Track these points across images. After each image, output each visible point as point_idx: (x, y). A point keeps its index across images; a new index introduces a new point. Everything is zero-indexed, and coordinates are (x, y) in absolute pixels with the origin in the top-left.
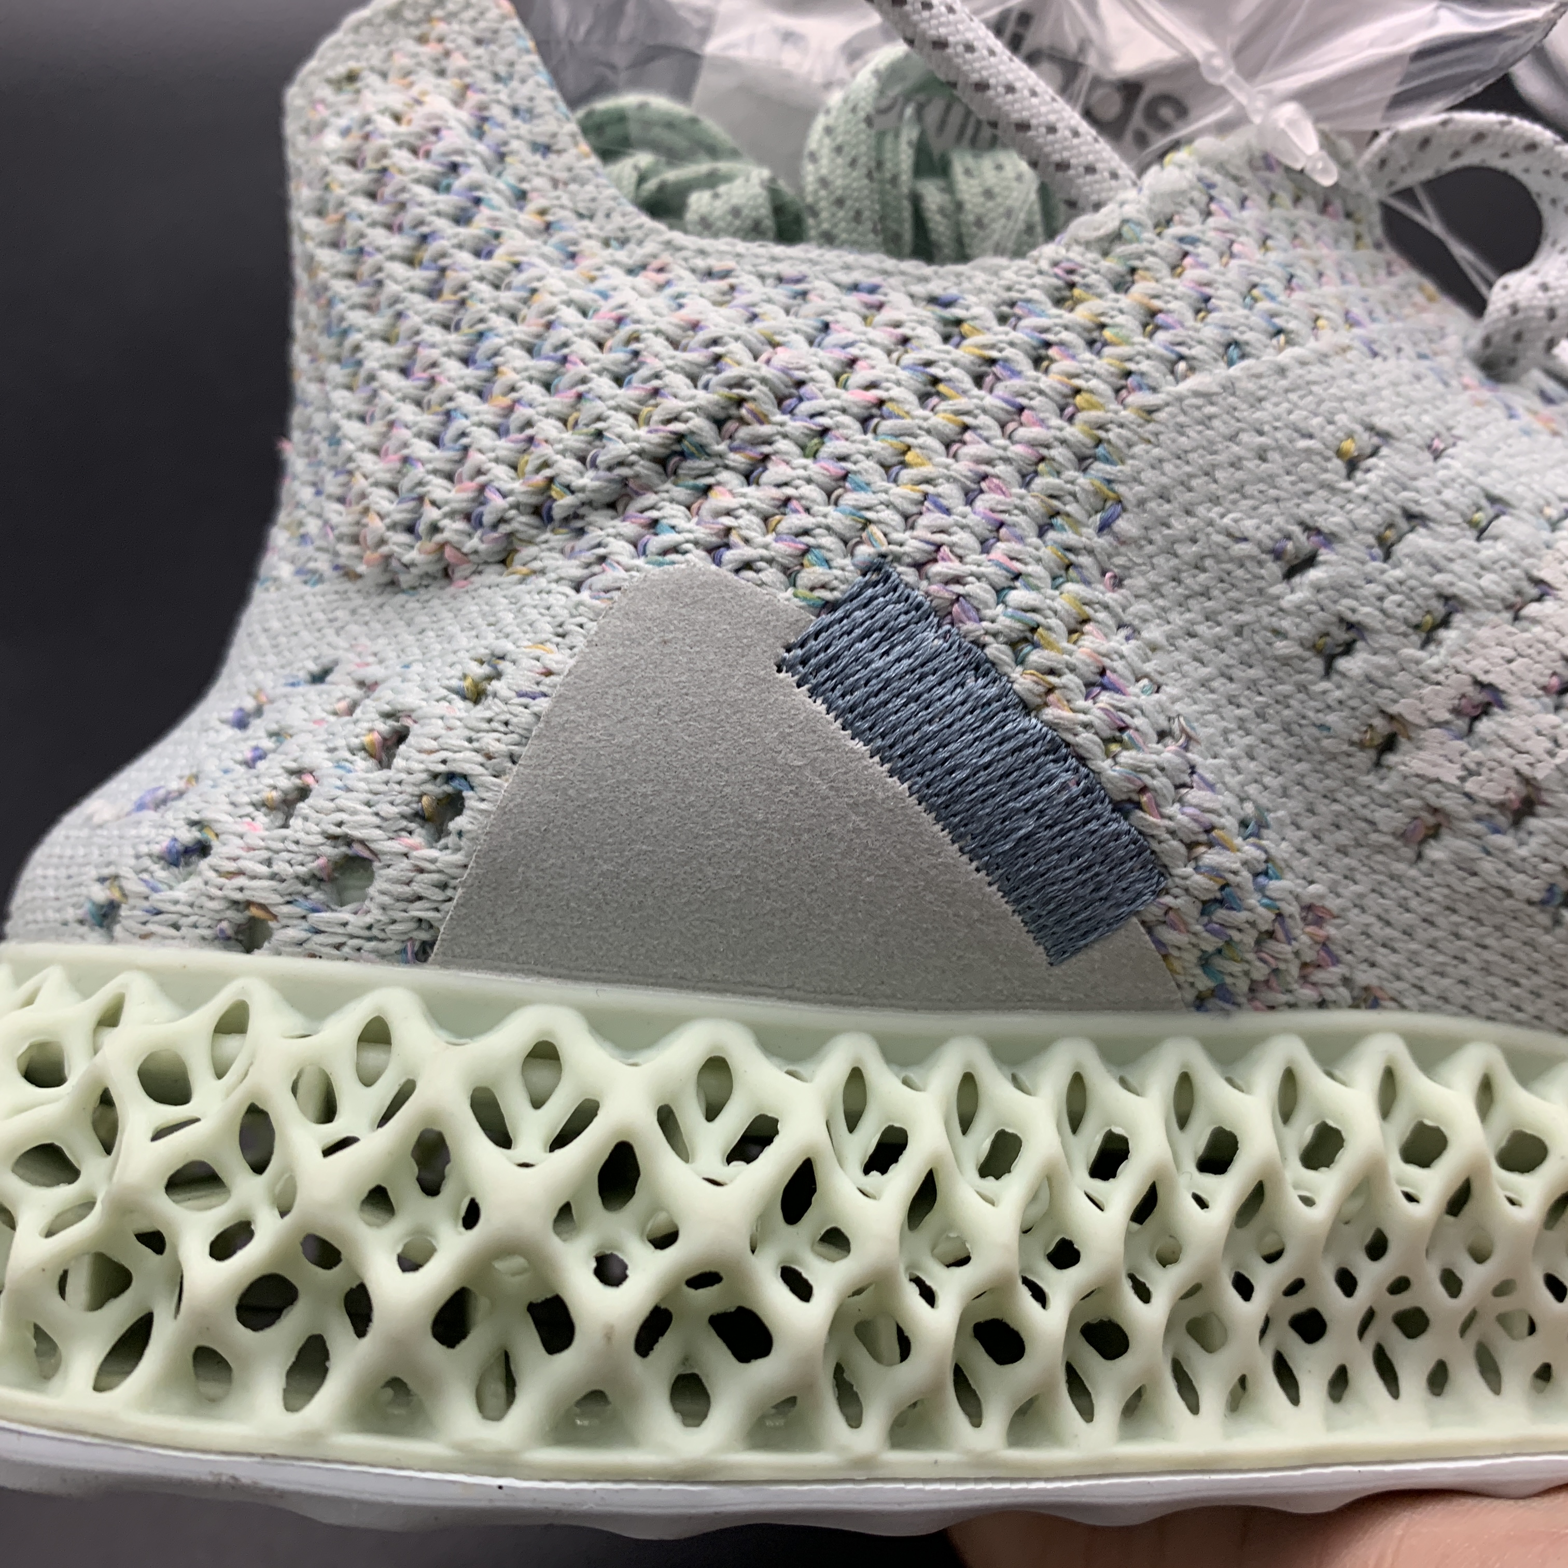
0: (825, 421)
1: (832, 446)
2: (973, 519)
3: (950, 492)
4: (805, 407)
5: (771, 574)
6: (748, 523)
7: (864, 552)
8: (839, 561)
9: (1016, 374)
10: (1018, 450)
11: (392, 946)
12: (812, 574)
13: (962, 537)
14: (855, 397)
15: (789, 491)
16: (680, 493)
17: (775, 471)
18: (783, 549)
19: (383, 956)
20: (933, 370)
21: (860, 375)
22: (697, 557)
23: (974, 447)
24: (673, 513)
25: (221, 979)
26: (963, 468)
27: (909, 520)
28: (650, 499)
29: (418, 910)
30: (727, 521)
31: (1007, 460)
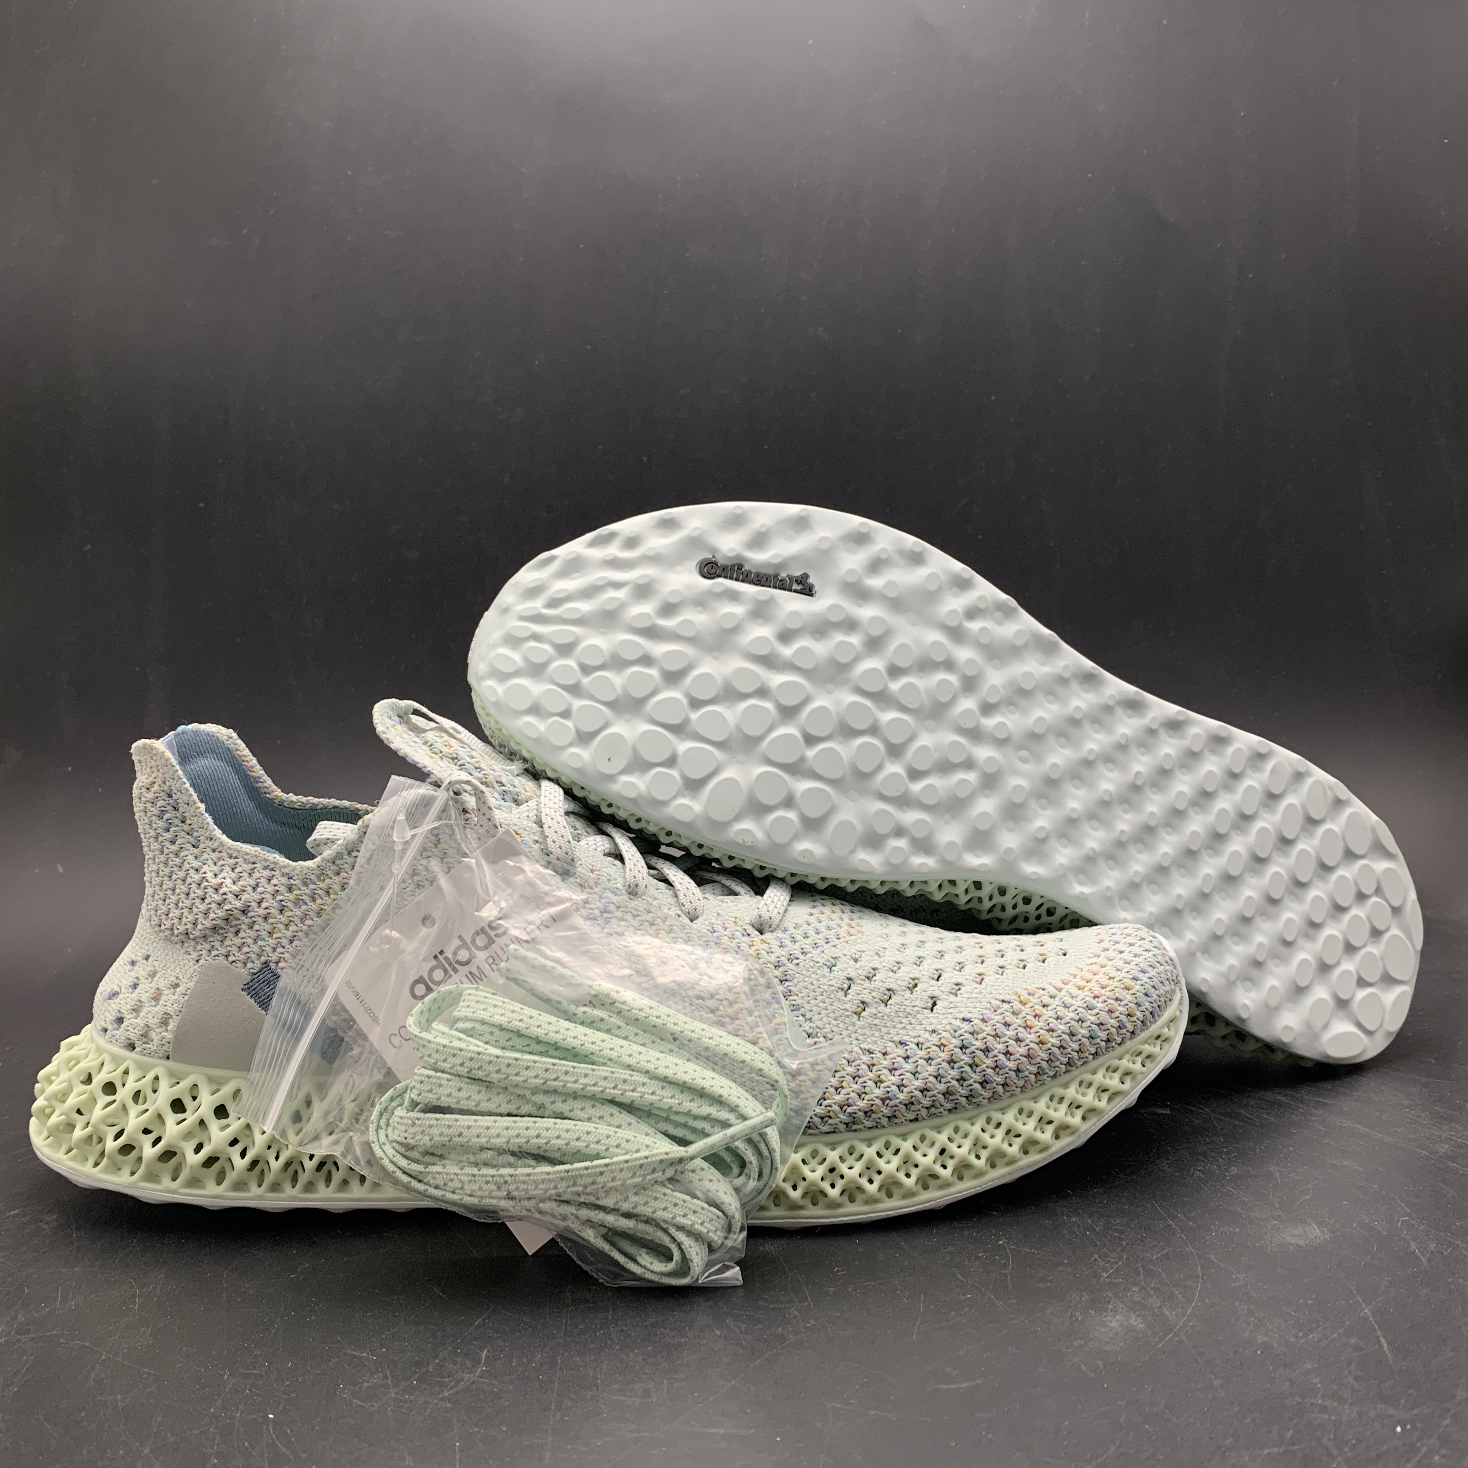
0: (254, 919)
1: (256, 927)
2: (291, 950)
3: (285, 942)
4: (250, 914)
5: (239, 965)
6: (234, 949)
7: (263, 959)
8: (256, 962)
9: (306, 904)
10: (305, 928)
11: (161, 1055)
12: (249, 965)
13: (286, 955)
14: (261, 912)
15: (244, 940)
16: (219, 938)
17: (242, 934)
18: (242, 957)
19: (159, 1058)
20: (283, 903)
21: (264, 905)
22: (222, 958)
23: (293, 928)
24: (217, 944)
25: (124, 1059)
26: (289, 934)
27: (274, 950)
28: (211, 939)
29: (164, 1048)
30: (229, 948)
31: (301, 931)
